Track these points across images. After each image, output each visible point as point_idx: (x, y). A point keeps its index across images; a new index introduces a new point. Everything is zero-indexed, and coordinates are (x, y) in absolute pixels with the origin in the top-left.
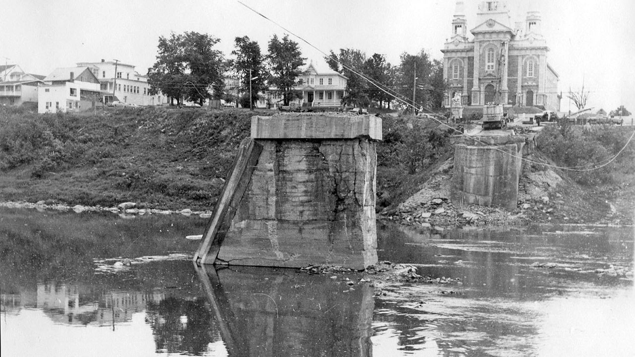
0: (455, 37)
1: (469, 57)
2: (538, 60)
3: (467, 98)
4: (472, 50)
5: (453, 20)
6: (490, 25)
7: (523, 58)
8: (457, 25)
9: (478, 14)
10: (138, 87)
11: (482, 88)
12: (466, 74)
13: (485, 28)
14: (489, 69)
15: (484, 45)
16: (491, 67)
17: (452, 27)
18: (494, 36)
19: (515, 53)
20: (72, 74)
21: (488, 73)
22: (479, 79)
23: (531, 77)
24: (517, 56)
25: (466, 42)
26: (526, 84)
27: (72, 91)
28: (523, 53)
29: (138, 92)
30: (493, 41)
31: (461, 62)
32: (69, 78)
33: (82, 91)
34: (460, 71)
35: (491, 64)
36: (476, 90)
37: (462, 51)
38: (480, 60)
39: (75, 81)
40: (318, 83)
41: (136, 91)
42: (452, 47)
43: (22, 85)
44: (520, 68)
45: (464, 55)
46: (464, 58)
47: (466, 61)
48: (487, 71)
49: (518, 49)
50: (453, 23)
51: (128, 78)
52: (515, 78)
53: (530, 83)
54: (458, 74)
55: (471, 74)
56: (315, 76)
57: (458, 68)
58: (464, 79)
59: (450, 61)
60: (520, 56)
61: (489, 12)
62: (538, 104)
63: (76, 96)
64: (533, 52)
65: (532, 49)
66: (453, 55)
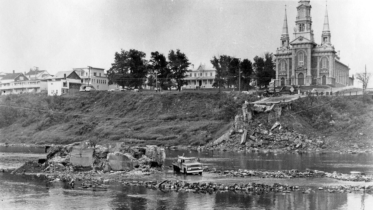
0: (282, 47)
1: (290, 58)
2: (328, 58)
3: (289, 81)
4: (291, 54)
5: (281, 38)
6: (301, 40)
7: (320, 58)
8: (283, 40)
9: (293, 34)
10: (105, 81)
11: (296, 75)
12: (288, 67)
13: (298, 41)
14: (300, 64)
15: (298, 51)
16: (301, 63)
17: (281, 42)
18: (303, 46)
19: (316, 55)
20: (65, 75)
21: (300, 66)
22: (295, 70)
23: (325, 68)
24: (317, 57)
25: (289, 49)
26: (322, 72)
27: (65, 84)
28: (320, 54)
29: (105, 83)
30: (302, 48)
31: (286, 61)
32: (63, 77)
33: (70, 84)
34: (285, 66)
35: (301, 62)
36: (294, 76)
37: (286, 55)
38: (295, 59)
39: (67, 79)
40: (205, 76)
41: (104, 82)
42: (281, 52)
43: (41, 82)
44: (318, 63)
45: (287, 57)
46: (287, 59)
47: (288, 60)
48: (299, 66)
49: (317, 53)
50: (281, 39)
51: (100, 76)
52: (316, 69)
53: (324, 72)
54: (284, 68)
55: (291, 67)
56: (202, 72)
57: (284, 64)
58: (288, 70)
59: (280, 61)
60: (318, 56)
61: (300, 32)
62: (329, 84)
63: (67, 86)
64: (326, 54)
65: (325, 52)
66: (281, 57)
